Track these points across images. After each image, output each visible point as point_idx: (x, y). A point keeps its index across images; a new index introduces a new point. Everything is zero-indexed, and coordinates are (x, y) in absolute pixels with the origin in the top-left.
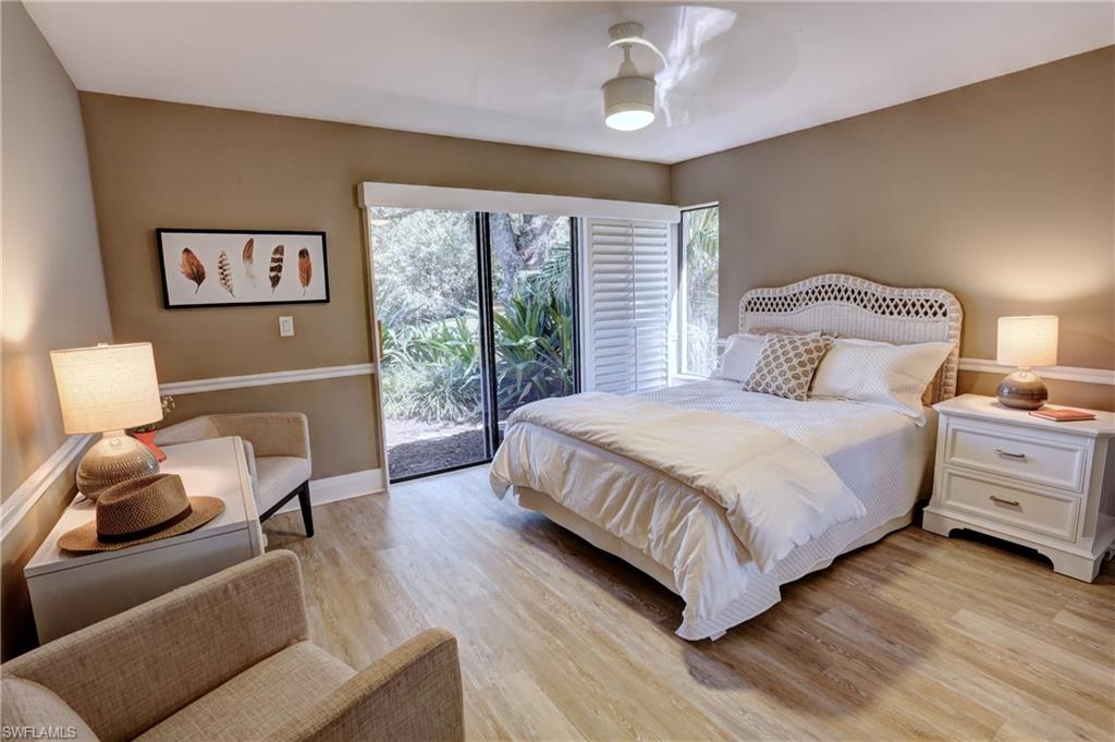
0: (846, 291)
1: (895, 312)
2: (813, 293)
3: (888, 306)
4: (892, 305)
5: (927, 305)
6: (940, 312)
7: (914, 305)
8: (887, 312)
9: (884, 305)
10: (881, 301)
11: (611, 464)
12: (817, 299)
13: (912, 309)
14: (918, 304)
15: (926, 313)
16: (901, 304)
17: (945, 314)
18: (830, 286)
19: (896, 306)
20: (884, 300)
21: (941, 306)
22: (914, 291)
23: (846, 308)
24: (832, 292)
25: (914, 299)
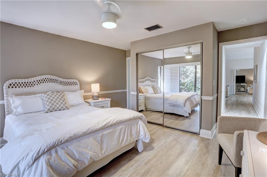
0: (53, 80)
1: (67, 85)
2: (42, 80)
3: (65, 84)
4: (66, 83)
5: (73, 83)
6: (76, 84)
7: (71, 83)
8: (65, 85)
9: (64, 83)
10: (63, 82)
11: (118, 128)
12: (43, 82)
13: (70, 84)
14: (72, 83)
15: (73, 85)
16: (68, 83)
17: (77, 85)
18: (48, 78)
19: (67, 83)
20: (64, 82)
21: (76, 83)
22: (71, 80)
23: (54, 85)
24: (49, 80)
25: (71, 82)
